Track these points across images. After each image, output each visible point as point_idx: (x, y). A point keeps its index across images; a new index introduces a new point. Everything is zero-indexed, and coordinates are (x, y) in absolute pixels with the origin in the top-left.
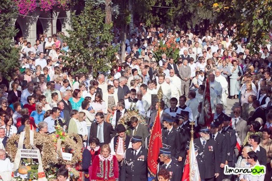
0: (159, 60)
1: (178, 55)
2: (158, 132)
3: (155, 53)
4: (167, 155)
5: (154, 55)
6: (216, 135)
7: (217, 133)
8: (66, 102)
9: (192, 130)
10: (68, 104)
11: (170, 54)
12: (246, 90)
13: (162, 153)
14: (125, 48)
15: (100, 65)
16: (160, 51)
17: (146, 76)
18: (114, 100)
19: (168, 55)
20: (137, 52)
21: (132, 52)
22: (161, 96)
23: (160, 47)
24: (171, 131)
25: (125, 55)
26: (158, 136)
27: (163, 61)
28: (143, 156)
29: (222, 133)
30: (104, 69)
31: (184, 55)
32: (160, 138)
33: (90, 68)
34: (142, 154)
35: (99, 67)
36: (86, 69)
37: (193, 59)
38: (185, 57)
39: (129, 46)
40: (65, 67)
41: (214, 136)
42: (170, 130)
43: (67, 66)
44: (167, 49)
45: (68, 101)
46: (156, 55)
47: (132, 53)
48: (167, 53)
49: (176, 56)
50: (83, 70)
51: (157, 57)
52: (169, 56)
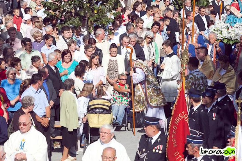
2: (183, 112)
4: (197, 145)
5: (173, 1)
8: (53, 68)
10: (55, 71)
13: (189, 142)
15: (98, 15)
17: (163, 31)
18: (117, 66)
22: (186, 60)
24: (196, 111)
26: (183, 117)
27: (186, 10)
28: (160, 146)
30: (104, 21)
32: (186, 121)
33: (83, 19)
34: (160, 143)
35: (96, 18)
36: (78, 20)
40: (48, 18)
42: (195, 109)
43: (51, 16)
45: (56, 67)
46: (177, 2)
50: (74, 22)
51: (178, 4)
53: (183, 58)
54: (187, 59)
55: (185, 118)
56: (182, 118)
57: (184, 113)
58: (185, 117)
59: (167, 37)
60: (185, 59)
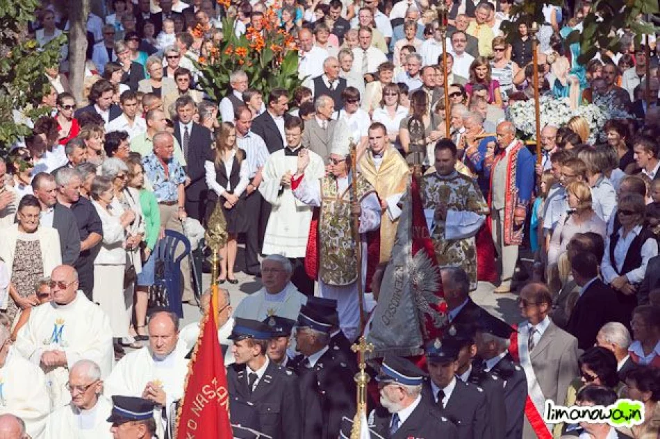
0: (220, 98)
1: (295, 77)
2: (214, 381)
3: (203, 71)
5: (199, 77)
6: (449, 391)
7: (453, 384)
9: (362, 371)
11: (265, 74)
12: (570, 213)
14: (86, 48)
16: (224, 63)
18: (39, 258)
19: (257, 77)
20: (134, 66)
21: (116, 67)
22: (220, 237)
23: (223, 45)
24: (264, 377)
25: (87, 76)
26: (215, 395)
27: (235, 101)
29: (470, 379)
30: (4, 134)
31: (326, 79)
32: (222, 405)
37: (354, 95)
38: (328, 85)
39: (101, 41)
41: (441, 395)
42: (260, 373)
44: (253, 54)
46: (210, 79)
47: (115, 70)
48: (251, 70)
49: (289, 81)
51: (213, 85)
52: (259, 80)
53: (212, 231)
54: (221, 235)
55: (219, 397)
56: (210, 397)
57: (216, 382)
58: (219, 394)
59: (182, 175)
60: (216, 233)
